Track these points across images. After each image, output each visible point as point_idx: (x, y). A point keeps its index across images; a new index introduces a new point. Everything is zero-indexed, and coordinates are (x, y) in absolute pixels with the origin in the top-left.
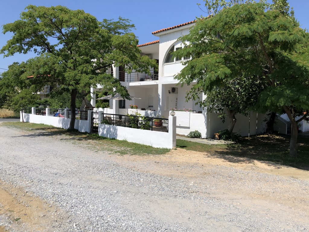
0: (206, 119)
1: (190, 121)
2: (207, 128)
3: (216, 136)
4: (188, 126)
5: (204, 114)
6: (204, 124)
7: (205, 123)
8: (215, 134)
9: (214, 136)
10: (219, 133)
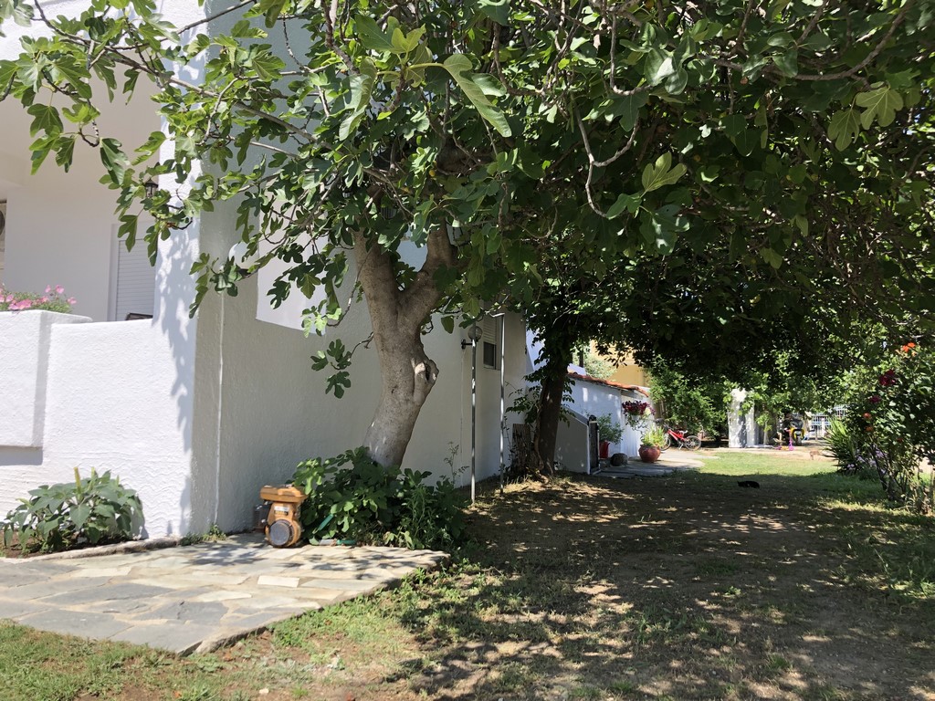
0: (189, 360)
1: (40, 395)
2: (198, 440)
3: (278, 508)
4: (25, 440)
5: (171, 325)
6: (172, 410)
7: (182, 401)
8: (267, 492)
9: (257, 515)
10: (302, 486)
